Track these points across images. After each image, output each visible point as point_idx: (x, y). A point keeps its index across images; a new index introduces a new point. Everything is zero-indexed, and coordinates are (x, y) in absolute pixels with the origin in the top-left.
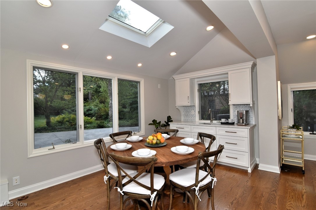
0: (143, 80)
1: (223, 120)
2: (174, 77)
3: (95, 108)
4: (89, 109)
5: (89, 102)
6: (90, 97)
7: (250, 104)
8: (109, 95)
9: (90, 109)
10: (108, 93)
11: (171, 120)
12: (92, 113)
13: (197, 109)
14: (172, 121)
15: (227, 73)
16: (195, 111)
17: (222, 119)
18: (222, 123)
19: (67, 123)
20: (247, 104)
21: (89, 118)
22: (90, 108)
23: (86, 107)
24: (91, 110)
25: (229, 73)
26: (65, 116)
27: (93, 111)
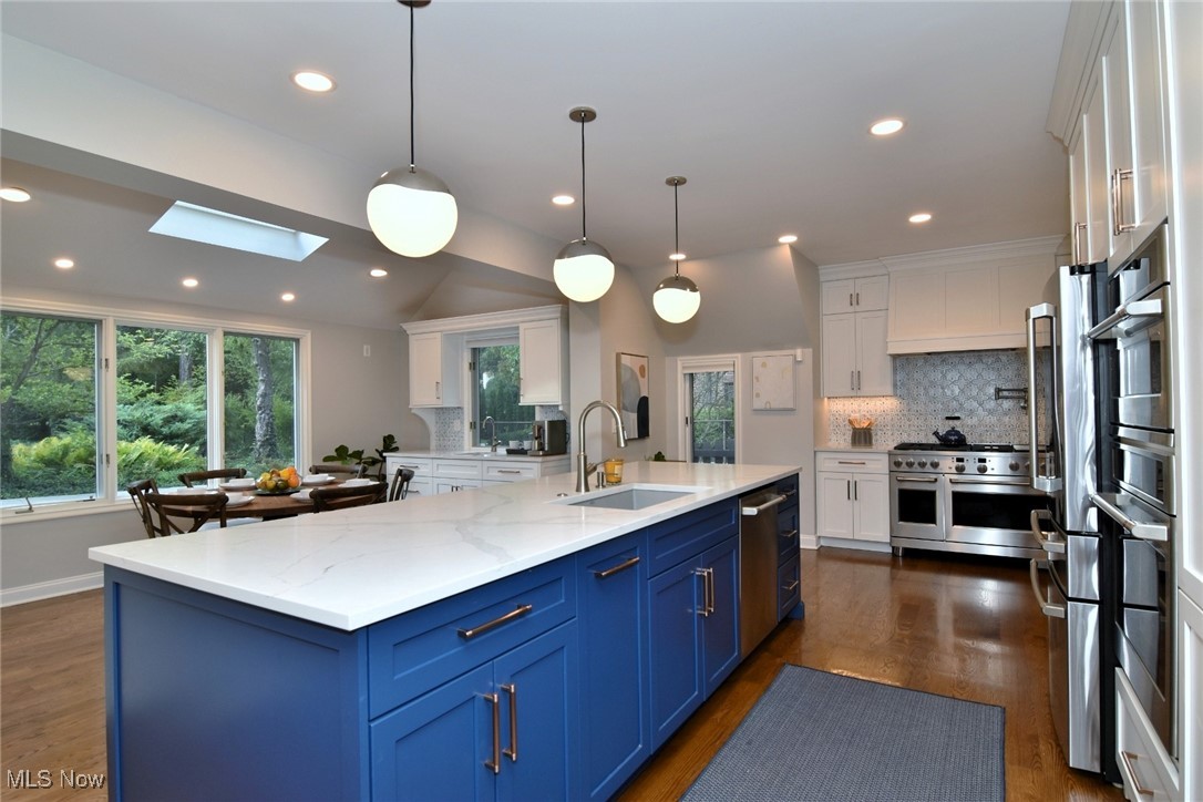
0: (309, 335)
1: (513, 445)
2: (405, 326)
3: (200, 410)
4: (176, 416)
5: (178, 389)
6: (187, 367)
7: (558, 406)
8: (255, 362)
9: (179, 414)
10: (254, 355)
11: (394, 446)
12: (187, 431)
13: (468, 417)
14: (396, 449)
15: (518, 328)
16: (462, 423)
17: (511, 442)
18: (510, 452)
19: (78, 465)
20: (554, 406)
21: (172, 449)
22: (178, 408)
23: (162, 407)
24: (182, 420)
25: (522, 327)
26: (73, 440)
27: (188, 421)
